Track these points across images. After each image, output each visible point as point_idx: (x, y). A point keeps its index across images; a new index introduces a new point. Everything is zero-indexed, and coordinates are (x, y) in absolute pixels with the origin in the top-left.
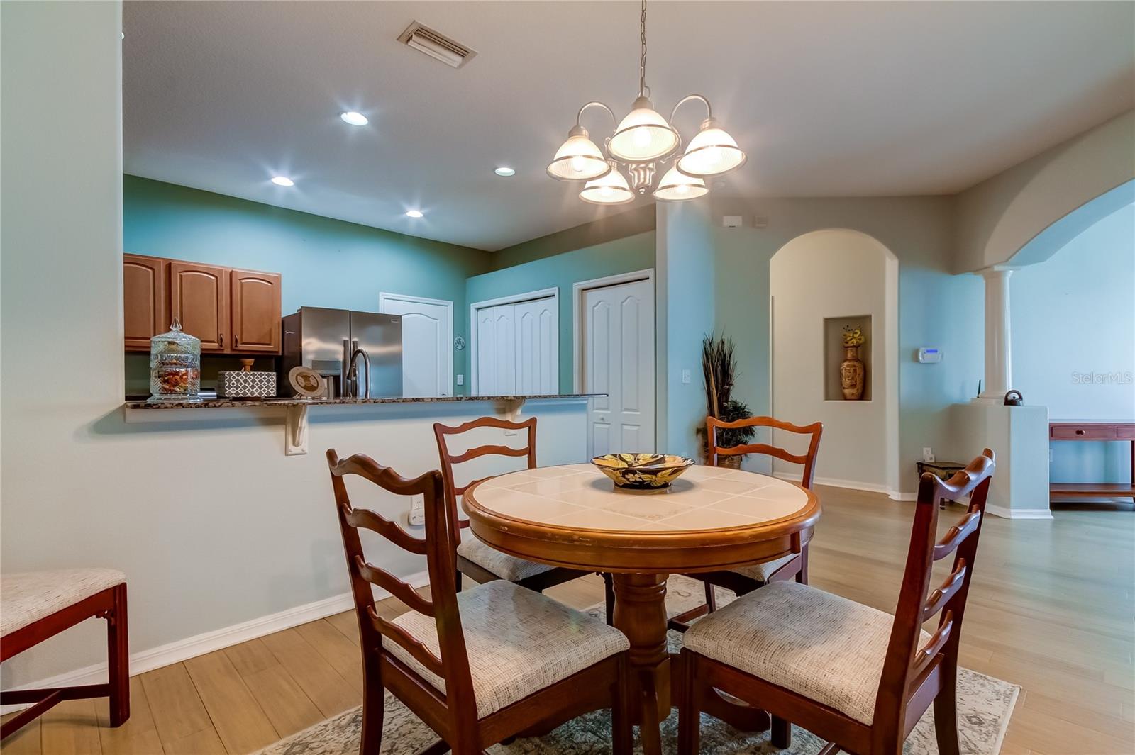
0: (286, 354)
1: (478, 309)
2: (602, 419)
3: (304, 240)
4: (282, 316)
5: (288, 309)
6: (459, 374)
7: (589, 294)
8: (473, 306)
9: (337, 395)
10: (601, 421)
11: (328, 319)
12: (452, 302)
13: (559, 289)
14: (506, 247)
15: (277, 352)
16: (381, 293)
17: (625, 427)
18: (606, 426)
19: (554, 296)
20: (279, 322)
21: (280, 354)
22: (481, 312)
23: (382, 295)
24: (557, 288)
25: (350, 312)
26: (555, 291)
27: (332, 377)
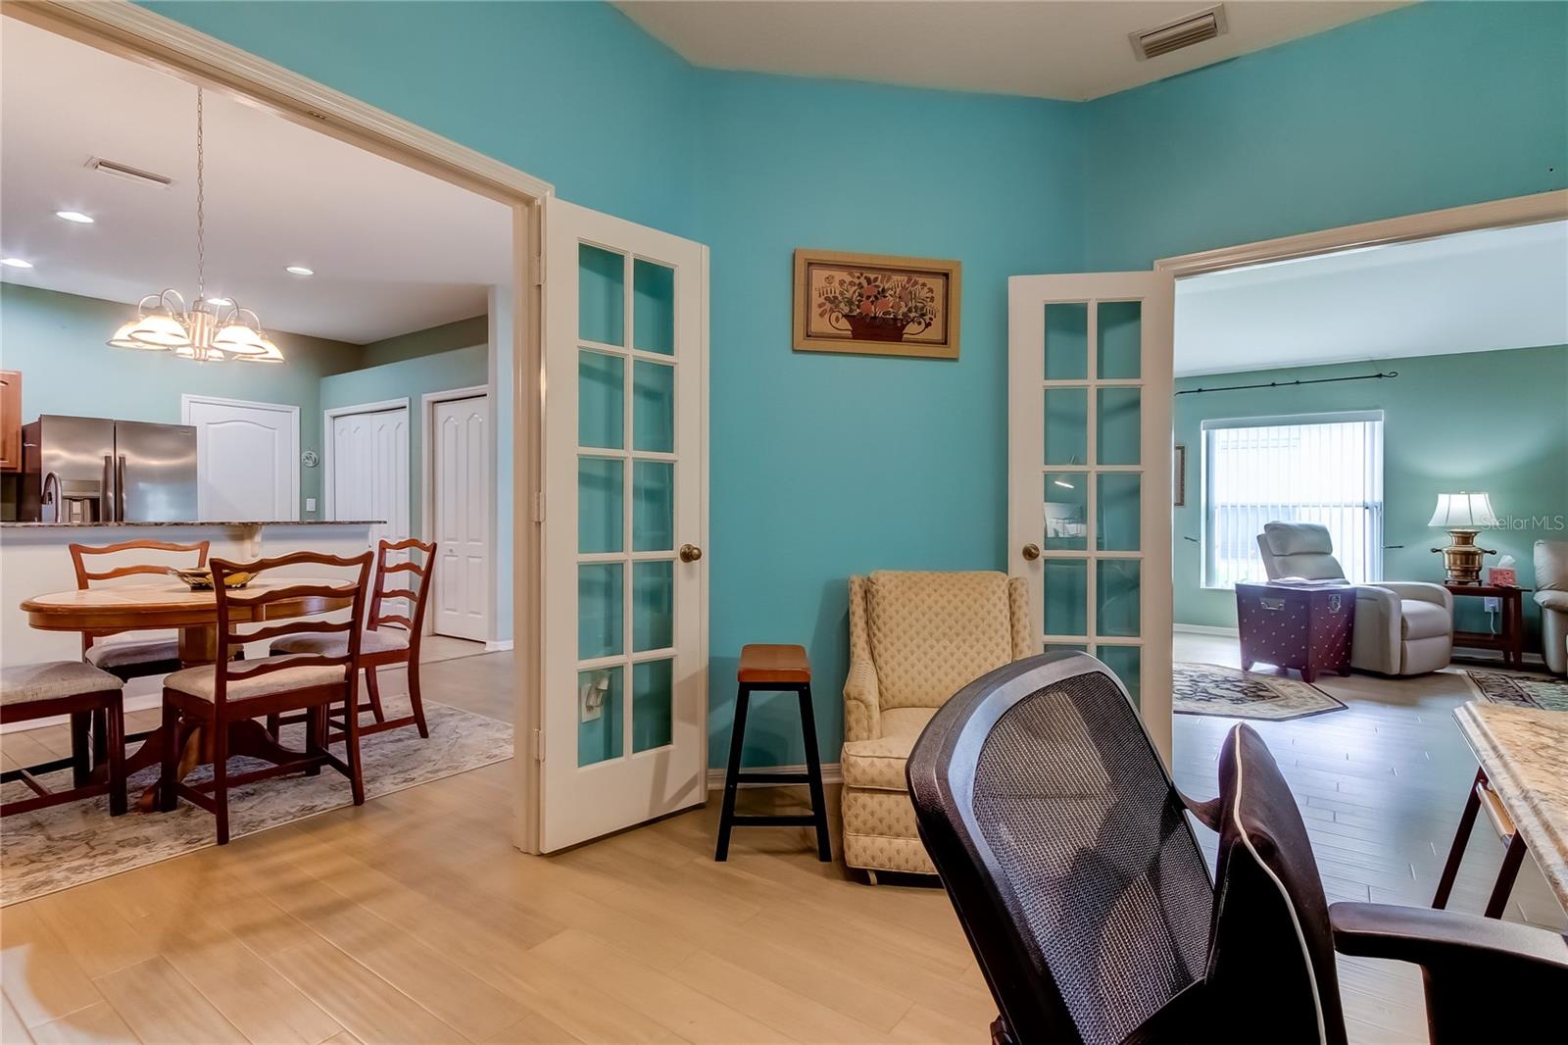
0: (27, 470)
1: (335, 417)
2: (451, 551)
3: (64, 327)
4: (23, 424)
5: (28, 418)
6: (309, 498)
7: (440, 407)
8: (328, 414)
9: (95, 517)
10: (449, 553)
11: (82, 429)
12: (298, 408)
13: (410, 400)
14: (375, 340)
15: (16, 469)
16: (183, 396)
17: (471, 560)
18: (454, 559)
19: (405, 407)
20: (17, 432)
21: (19, 470)
22: (337, 420)
23: (185, 398)
24: (407, 399)
25: (115, 422)
26: (405, 401)
27: (88, 501)
